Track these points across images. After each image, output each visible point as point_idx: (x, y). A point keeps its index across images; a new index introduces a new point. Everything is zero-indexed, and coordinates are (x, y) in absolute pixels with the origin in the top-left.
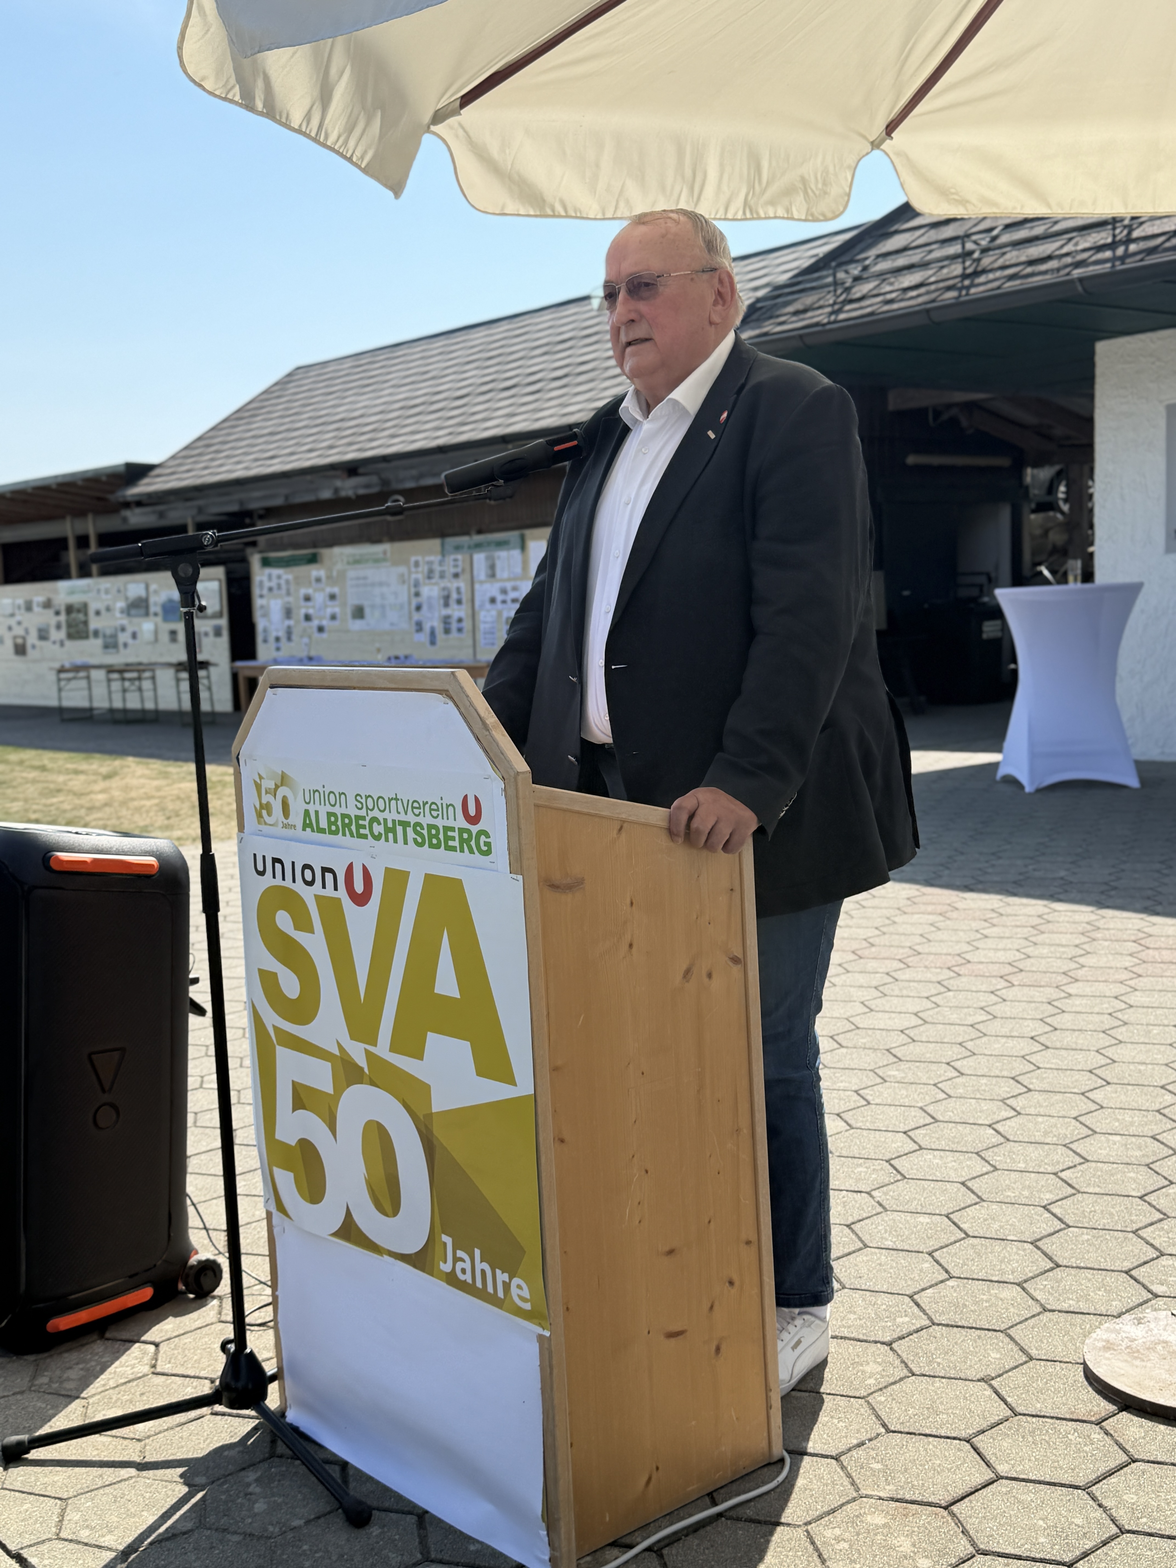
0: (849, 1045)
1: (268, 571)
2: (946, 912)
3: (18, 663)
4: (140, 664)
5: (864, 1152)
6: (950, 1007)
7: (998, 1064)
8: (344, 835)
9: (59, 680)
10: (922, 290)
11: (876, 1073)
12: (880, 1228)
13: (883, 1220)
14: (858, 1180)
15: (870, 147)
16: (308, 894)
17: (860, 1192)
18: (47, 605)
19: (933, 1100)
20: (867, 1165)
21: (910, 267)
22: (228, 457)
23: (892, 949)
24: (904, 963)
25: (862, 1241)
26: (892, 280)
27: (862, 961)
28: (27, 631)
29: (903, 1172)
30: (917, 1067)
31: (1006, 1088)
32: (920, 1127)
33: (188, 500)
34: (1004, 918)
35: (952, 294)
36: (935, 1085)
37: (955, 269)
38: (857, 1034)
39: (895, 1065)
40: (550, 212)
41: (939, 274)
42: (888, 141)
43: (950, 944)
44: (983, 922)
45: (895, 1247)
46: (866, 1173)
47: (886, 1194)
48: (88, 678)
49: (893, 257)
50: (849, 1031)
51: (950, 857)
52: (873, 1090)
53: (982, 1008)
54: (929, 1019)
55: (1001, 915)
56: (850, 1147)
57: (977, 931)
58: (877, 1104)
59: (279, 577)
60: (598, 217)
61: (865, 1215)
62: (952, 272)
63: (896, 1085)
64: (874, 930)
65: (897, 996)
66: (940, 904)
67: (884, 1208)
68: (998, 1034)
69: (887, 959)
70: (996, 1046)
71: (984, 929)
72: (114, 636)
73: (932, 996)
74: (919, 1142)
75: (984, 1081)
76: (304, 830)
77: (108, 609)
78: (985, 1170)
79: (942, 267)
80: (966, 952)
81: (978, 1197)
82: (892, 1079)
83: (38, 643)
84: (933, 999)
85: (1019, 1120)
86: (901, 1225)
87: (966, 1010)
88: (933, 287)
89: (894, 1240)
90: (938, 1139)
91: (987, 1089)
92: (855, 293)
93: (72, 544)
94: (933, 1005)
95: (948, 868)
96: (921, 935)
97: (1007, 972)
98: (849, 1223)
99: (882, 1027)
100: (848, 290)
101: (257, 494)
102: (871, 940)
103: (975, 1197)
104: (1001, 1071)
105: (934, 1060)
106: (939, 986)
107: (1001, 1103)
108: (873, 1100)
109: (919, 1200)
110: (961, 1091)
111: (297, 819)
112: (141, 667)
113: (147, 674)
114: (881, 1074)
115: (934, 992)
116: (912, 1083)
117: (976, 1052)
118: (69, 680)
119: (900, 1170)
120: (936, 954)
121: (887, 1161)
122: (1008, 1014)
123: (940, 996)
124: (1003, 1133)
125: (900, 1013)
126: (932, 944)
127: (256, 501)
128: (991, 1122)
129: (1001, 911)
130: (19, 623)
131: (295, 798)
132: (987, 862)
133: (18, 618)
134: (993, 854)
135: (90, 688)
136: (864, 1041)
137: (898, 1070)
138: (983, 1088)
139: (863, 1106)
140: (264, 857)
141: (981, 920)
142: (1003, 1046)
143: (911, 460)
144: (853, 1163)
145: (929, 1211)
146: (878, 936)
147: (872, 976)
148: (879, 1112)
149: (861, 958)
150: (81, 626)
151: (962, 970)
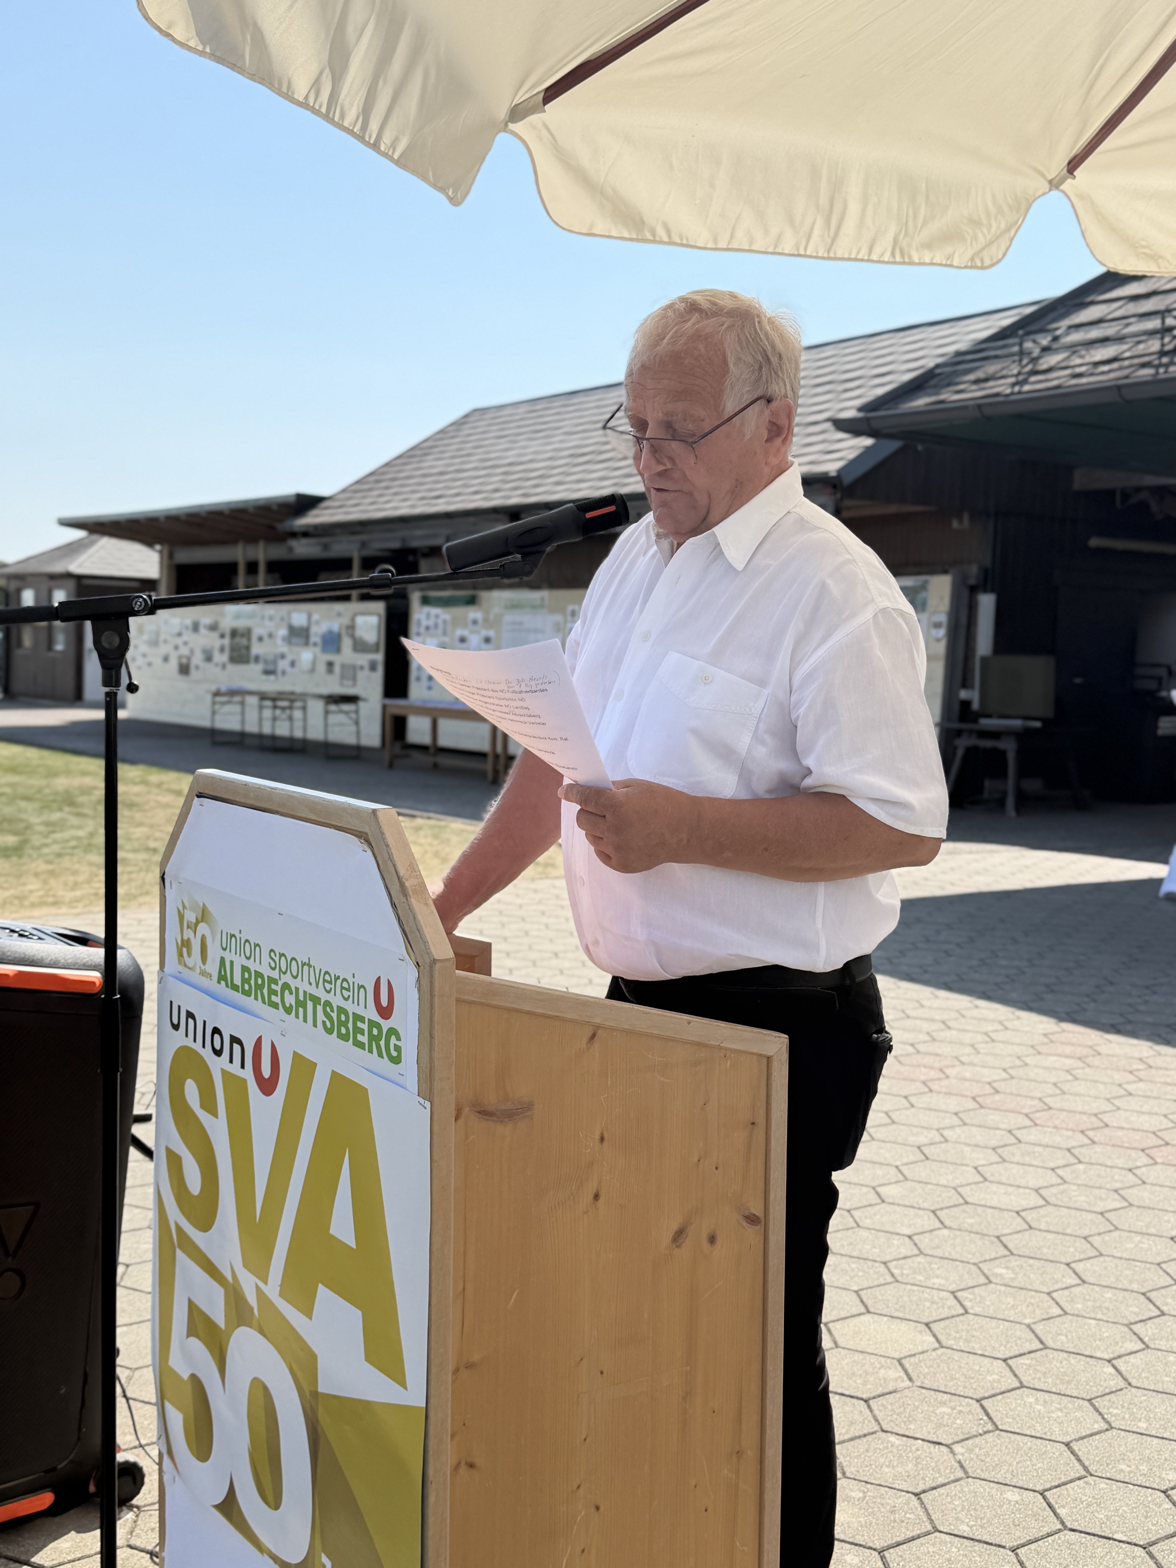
0: (954, 1226)
1: (427, 609)
2: (1086, 1057)
3: (182, 683)
4: (292, 693)
5: (951, 1384)
6: (1079, 1185)
7: (1127, 1272)
8: (256, 998)
9: (214, 703)
10: (1115, 365)
11: (979, 1268)
12: (956, 1503)
13: (962, 1491)
14: (939, 1426)
15: (1047, 186)
16: (217, 1065)
17: (939, 1444)
18: (213, 627)
19: (1045, 1316)
20: (952, 1404)
21: (1104, 341)
22: (396, 494)
23: (1019, 1099)
24: (1031, 1120)
25: (931, 1521)
26: (1083, 352)
27: (982, 1111)
28: (192, 651)
29: (995, 1420)
30: (1031, 1266)
31: (1136, 1308)
32: (1024, 1354)
33: (354, 533)
34: (1153, 1071)
35: (1148, 372)
36: (1049, 1294)
37: (1153, 345)
38: (965, 1211)
39: (1004, 1260)
40: (649, 236)
41: (1134, 349)
42: (1069, 181)
43: (1087, 1099)
44: (1127, 1075)
45: (971, 1536)
46: (950, 1415)
47: (970, 1451)
48: (242, 703)
49: (1087, 328)
50: (956, 1206)
51: (1097, 987)
52: (973, 1294)
53: (1116, 1191)
54: (1052, 1200)
55: (1150, 1067)
56: (935, 1374)
57: (1120, 1085)
58: (976, 1315)
59: (437, 616)
60: (709, 246)
61: (941, 1480)
62: (1149, 348)
63: (1003, 1288)
64: (1000, 1071)
65: (1018, 1163)
66: (1080, 1045)
67: (966, 1472)
68: (1132, 1229)
69: (1012, 1111)
70: (1129, 1246)
71: (1128, 1083)
72: (275, 662)
73: (1058, 1167)
74: (1020, 1375)
75: (1109, 1294)
76: (219, 982)
77: (271, 636)
78: (1097, 1427)
79: (1139, 342)
80: (1105, 1112)
81: (1085, 1468)
82: (998, 1281)
83: (202, 665)
84: (1059, 1172)
85: (1148, 1356)
86: (983, 1503)
87: (1097, 1191)
88: (1126, 363)
89: (972, 1523)
90: (1045, 1373)
91: (1111, 1307)
92: (1042, 364)
93: (242, 569)
94: (1060, 1181)
95: (1095, 1001)
96: (1055, 1084)
97: (1151, 1145)
98: (917, 1491)
99: (994, 1205)
100: (1035, 360)
101: (419, 532)
102: (995, 1085)
103: (1080, 1468)
104: (1131, 1282)
105: (1052, 1258)
106: (1068, 1154)
107: (1126, 1329)
108: (972, 1307)
109: (1010, 1465)
110: (1079, 1306)
111: (213, 967)
112: (292, 697)
113: (298, 704)
114: (986, 1271)
115: (1062, 1162)
116: (1021, 1288)
117: (1103, 1252)
118: (223, 703)
119: (992, 1415)
120: (1069, 1111)
121: (978, 1401)
122: (1147, 1202)
123: (1068, 1169)
124: (1124, 1373)
125: (1019, 1187)
126: (1067, 1097)
127: (419, 539)
128: (1111, 1356)
129: (1150, 1062)
130: (186, 643)
131: (213, 941)
132: (1139, 997)
133: (185, 637)
134: (1147, 987)
135: (243, 713)
136: (970, 1221)
137: (1007, 1268)
138: (1106, 1304)
139: (958, 1315)
140: (179, 1007)
141: (1125, 1071)
142: (1136, 1246)
143: (1094, 542)
144: (936, 1400)
145: (1020, 1484)
146: (1004, 1080)
147: (992, 1132)
148: (977, 1326)
149: (981, 1107)
150: (244, 651)
151: (1097, 1136)
